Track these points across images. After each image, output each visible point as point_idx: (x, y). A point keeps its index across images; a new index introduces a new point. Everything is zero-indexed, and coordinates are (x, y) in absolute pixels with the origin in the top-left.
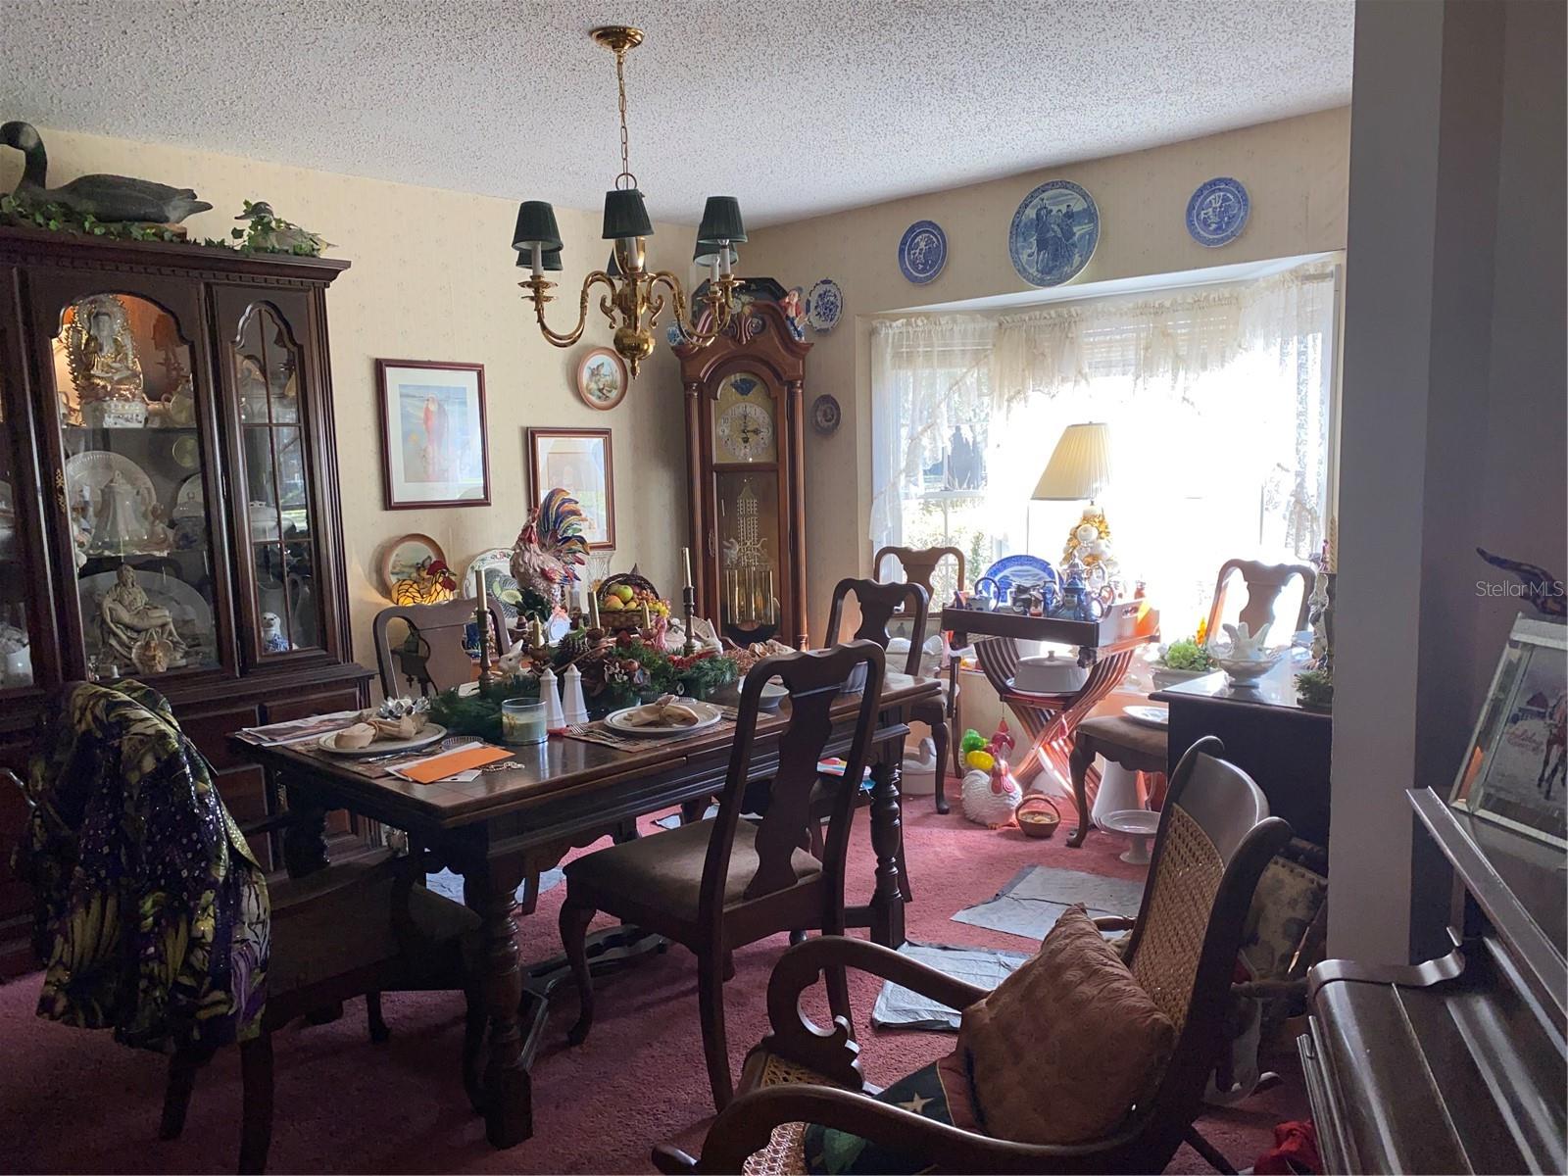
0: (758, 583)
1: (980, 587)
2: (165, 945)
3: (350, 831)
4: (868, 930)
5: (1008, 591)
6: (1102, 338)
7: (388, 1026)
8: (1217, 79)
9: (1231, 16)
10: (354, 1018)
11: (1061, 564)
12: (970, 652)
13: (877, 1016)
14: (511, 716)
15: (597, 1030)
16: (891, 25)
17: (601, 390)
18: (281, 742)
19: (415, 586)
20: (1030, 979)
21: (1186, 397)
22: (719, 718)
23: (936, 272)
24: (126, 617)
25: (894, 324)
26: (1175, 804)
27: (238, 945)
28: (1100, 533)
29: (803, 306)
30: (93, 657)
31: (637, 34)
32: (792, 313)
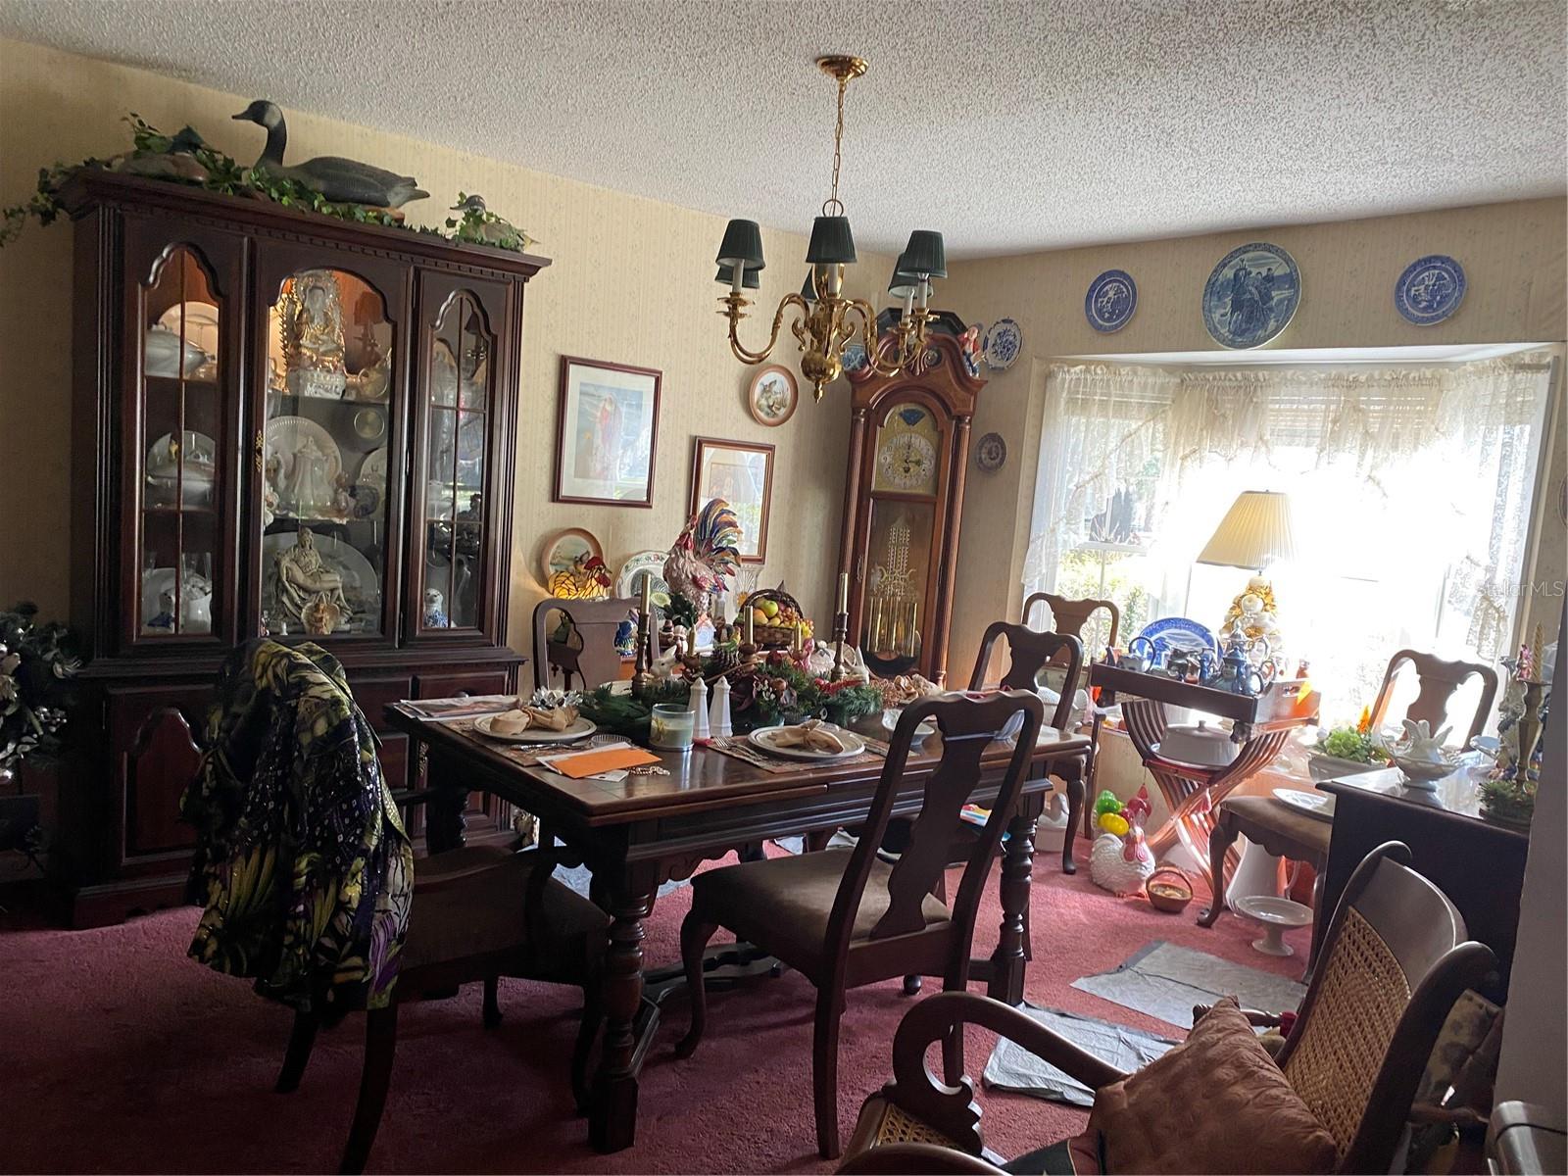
0: (902, 611)
1: (1134, 646)
2: (313, 905)
3: (481, 810)
4: (985, 985)
5: (1163, 653)
6: (1288, 406)
7: (502, 1011)
8: (1448, 156)
9: (1476, 93)
10: (469, 998)
11: (1221, 633)
12: (1115, 711)
13: (987, 1075)
14: (660, 721)
15: (706, 1047)
16: (1118, 76)
17: (770, 407)
18: (436, 718)
19: (572, 578)
20: (1177, 1069)
21: (1372, 475)
22: (863, 749)
23: (1122, 323)
24: (300, 577)
25: (1072, 370)
26: (1351, 908)
27: (378, 915)
28: (1265, 605)
29: (981, 342)
30: (265, 612)
31: (861, 64)
32: (969, 348)
